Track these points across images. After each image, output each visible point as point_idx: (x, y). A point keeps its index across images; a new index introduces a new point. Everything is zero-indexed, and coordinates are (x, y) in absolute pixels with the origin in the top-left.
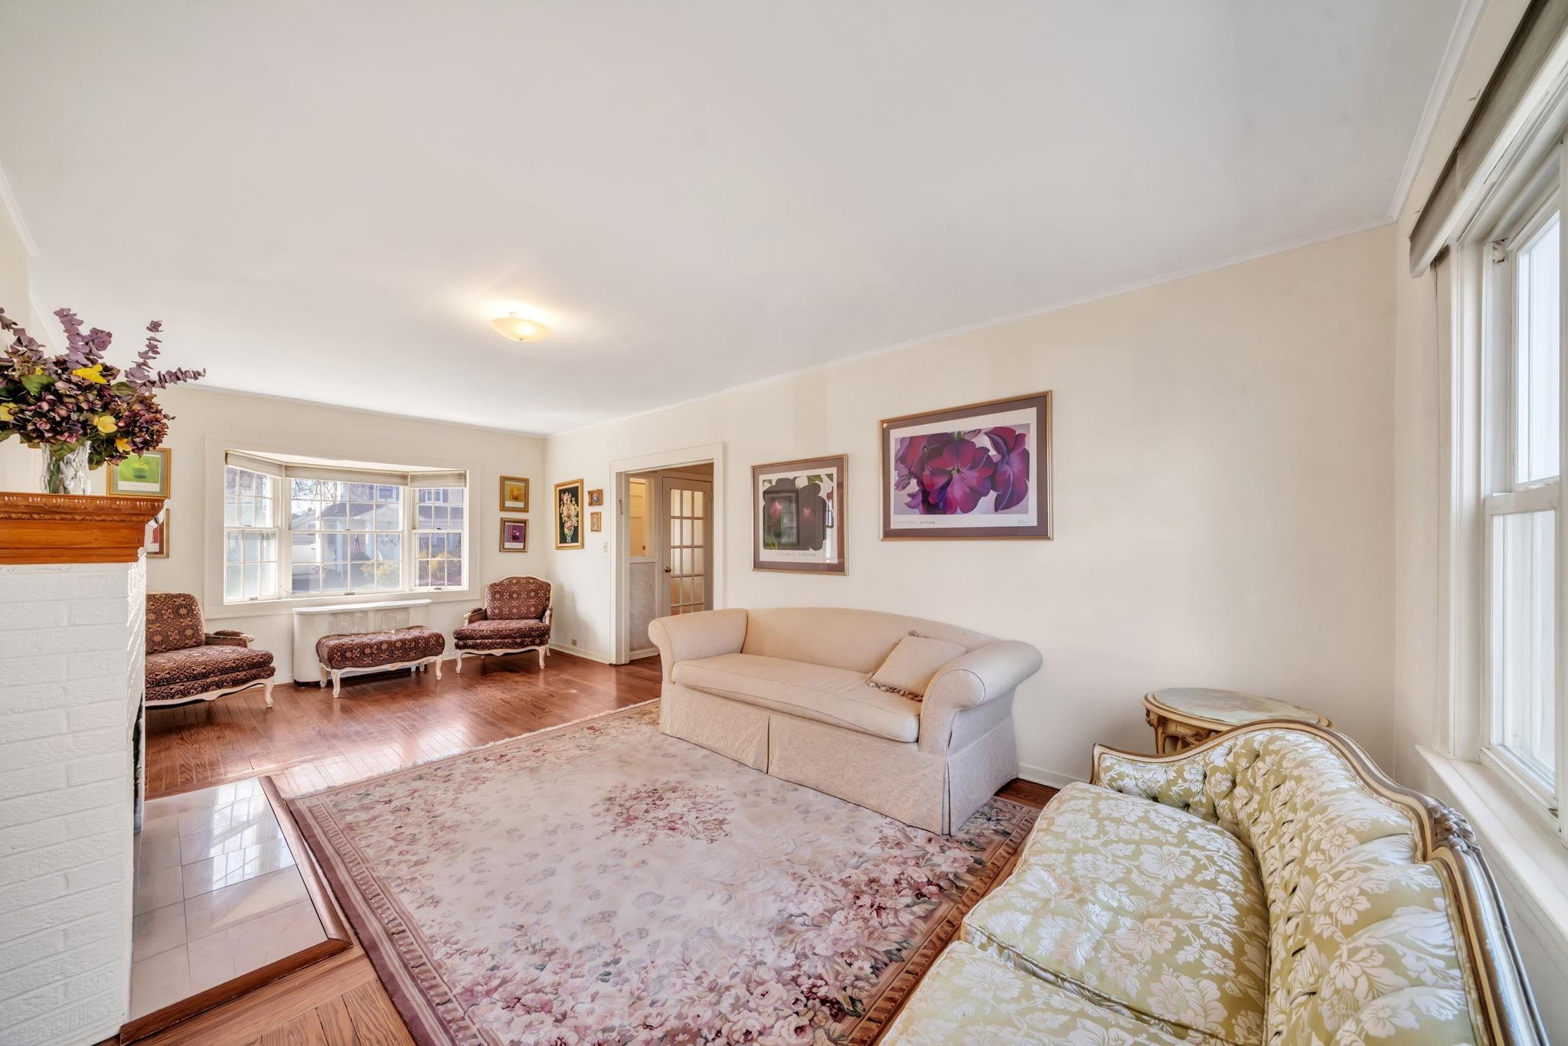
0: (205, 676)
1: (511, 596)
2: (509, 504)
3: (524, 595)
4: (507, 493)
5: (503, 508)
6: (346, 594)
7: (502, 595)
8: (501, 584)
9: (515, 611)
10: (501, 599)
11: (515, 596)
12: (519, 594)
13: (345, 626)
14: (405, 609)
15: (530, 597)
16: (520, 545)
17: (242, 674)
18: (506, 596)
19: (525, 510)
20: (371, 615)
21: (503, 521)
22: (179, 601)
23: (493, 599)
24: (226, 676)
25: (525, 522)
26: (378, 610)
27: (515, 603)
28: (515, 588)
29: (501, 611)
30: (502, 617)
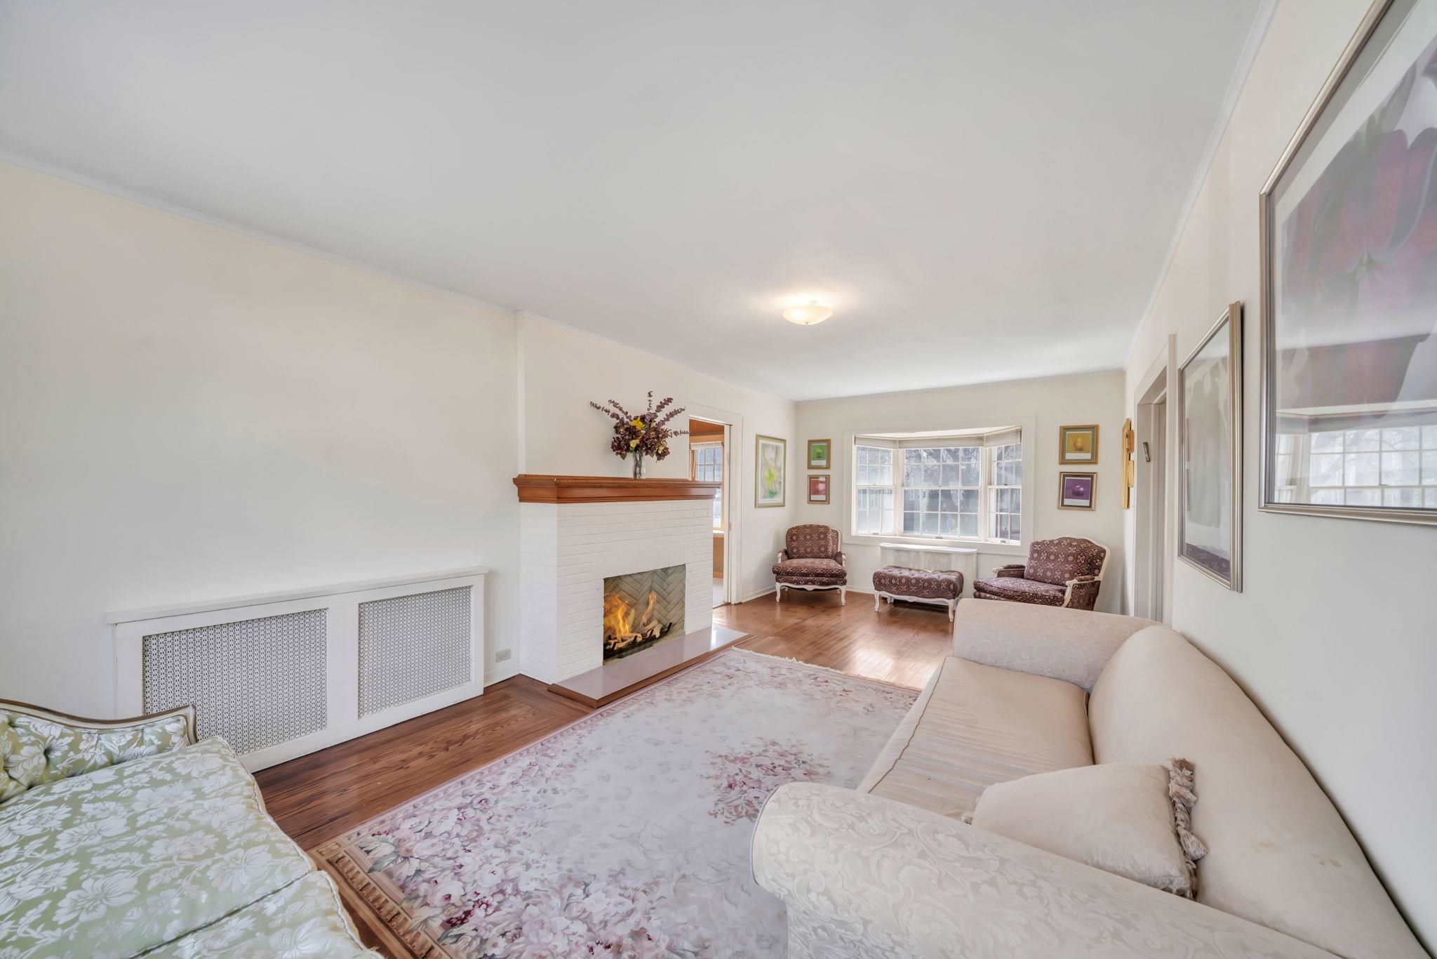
0: (807, 575)
1: (1048, 557)
2: (1069, 456)
3: (1061, 558)
4: (1069, 444)
5: (1063, 461)
6: (937, 538)
7: (1040, 555)
8: (1042, 543)
9: (1049, 574)
10: (1038, 559)
11: (1052, 557)
12: (1057, 557)
13: (904, 560)
14: (948, 554)
15: (1068, 562)
16: (1086, 502)
17: (825, 579)
18: (1044, 556)
19: (1094, 461)
20: (922, 555)
21: (1065, 475)
22: (822, 530)
23: (1032, 558)
24: (816, 578)
25: (1091, 475)
26: (927, 552)
27: (1051, 566)
28: (1054, 549)
29: (1036, 571)
30: (1034, 579)
